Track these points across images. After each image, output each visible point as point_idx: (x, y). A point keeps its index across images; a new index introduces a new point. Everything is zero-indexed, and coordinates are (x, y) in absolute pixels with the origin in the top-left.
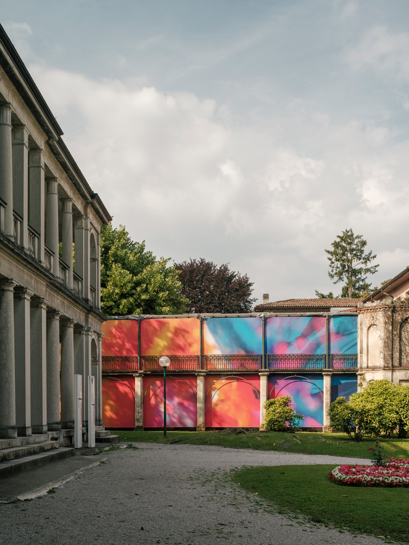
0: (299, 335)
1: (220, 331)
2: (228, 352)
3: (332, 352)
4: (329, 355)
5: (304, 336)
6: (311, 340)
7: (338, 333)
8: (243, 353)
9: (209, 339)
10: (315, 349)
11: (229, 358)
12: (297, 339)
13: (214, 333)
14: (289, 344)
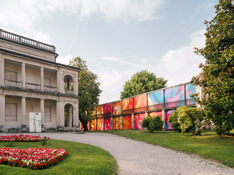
0: (175, 94)
1: (152, 97)
2: (154, 104)
3: (187, 98)
4: (185, 100)
5: (177, 94)
6: (179, 95)
7: (189, 91)
8: (158, 103)
9: (149, 100)
10: (180, 99)
11: (155, 106)
12: (174, 95)
13: (150, 98)
14: (172, 98)
